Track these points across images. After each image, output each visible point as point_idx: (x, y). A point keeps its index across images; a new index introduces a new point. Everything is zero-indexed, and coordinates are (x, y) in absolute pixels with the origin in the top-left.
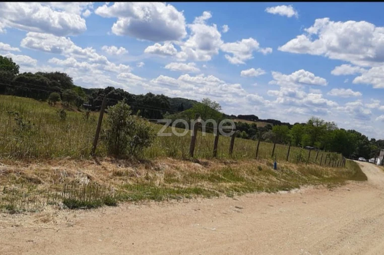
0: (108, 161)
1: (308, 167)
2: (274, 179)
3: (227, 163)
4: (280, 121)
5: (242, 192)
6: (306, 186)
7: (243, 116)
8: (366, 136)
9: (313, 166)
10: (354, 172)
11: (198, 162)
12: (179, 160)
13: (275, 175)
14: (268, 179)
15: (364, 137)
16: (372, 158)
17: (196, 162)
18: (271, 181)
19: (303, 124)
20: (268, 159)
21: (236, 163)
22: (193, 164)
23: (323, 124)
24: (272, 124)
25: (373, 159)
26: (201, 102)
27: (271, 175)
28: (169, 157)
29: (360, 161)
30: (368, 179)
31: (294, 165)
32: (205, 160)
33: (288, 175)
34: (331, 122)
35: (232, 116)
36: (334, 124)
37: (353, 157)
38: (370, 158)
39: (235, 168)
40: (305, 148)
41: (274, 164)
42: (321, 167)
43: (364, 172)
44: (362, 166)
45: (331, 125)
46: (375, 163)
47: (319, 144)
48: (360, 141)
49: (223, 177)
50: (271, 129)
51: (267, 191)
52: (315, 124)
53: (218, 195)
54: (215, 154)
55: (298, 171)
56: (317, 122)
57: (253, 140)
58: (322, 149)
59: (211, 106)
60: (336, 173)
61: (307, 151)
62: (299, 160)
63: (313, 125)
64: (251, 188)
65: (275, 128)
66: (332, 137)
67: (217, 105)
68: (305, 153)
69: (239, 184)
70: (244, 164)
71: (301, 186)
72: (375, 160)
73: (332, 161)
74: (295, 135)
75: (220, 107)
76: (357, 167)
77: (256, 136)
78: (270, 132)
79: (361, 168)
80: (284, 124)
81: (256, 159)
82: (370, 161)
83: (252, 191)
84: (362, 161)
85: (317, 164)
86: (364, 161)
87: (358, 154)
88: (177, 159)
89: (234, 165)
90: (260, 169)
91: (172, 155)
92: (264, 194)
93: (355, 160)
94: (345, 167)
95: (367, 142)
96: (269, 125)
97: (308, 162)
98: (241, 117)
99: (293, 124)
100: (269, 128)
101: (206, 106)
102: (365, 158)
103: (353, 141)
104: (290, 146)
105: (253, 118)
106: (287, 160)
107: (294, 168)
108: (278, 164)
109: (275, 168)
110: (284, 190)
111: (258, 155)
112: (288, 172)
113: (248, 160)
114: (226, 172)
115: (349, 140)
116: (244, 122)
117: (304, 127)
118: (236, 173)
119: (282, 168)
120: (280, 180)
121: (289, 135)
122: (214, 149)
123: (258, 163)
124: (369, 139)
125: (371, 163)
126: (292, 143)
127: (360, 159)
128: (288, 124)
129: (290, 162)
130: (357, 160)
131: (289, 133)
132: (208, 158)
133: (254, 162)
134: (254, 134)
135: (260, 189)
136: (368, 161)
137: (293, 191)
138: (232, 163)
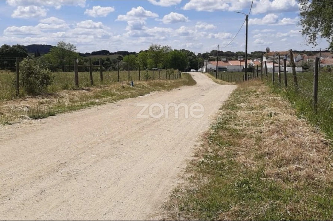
0: (30, 98)
1: (154, 82)
2: (134, 92)
3: (102, 87)
4: (127, 52)
5: (117, 100)
6: (153, 92)
7: (96, 52)
8: (193, 52)
9: (158, 81)
10: (187, 81)
11: (84, 89)
12: (71, 90)
13: (134, 89)
14: (130, 92)
15: (192, 53)
16: (199, 68)
17: (83, 90)
18: (132, 93)
19: (146, 51)
20: (127, 81)
21: (107, 86)
22: (80, 91)
23: (161, 49)
24: (121, 56)
25: (201, 69)
26: (57, 46)
27: (131, 90)
28: (64, 89)
29: (192, 72)
30: (197, 83)
31: (144, 82)
32: (87, 88)
33: (142, 88)
34: (166, 46)
35: (87, 53)
36: (169, 47)
37: (187, 70)
38: (198, 69)
39: (108, 89)
40: (151, 70)
41: (131, 83)
42: (163, 81)
43: (195, 80)
44: (193, 75)
45: (166, 48)
46: (202, 71)
47: (160, 65)
48: (189, 56)
49: (103, 96)
50: (122, 59)
51: (131, 98)
52: (155, 49)
53: (105, 103)
54: (92, 83)
55: (148, 85)
56: (156, 47)
57: (109, 71)
58: (164, 68)
59: (67, 48)
60: (174, 83)
61: (152, 72)
62: (147, 78)
63: (154, 51)
64: (121, 98)
65: (125, 58)
66: (170, 58)
67: (72, 46)
68: (151, 73)
69: (114, 97)
70: (113, 86)
71: (151, 93)
72: (202, 69)
73: (171, 76)
74: (142, 61)
75: (75, 47)
76: (190, 77)
77: (111, 67)
78: (122, 62)
79: (193, 77)
80: (131, 53)
81: (119, 82)
82: (199, 71)
83: (123, 99)
84: (193, 72)
85: (160, 79)
86: (195, 72)
87: (190, 67)
88: (70, 90)
89: (106, 88)
90: (123, 87)
91: (65, 88)
92: (130, 99)
93: (189, 72)
94: (181, 78)
95: (195, 57)
96: (120, 57)
97: (154, 79)
98: (94, 53)
99: (139, 52)
100: (120, 59)
101: (63, 49)
102: (195, 70)
103: (185, 58)
104: (139, 71)
105: (105, 52)
106: (139, 80)
107: (145, 84)
108: (134, 83)
109: (133, 85)
110: (141, 95)
111: (120, 79)
112: (142, 87)
113: (114, 84)
114: (104, 92)
115: (181, 58)
116: (98, 57)
117: (147, 53)
118: (110, 92)
119: (137, 85)
120: (137, 92)
121: (137, 62)
122: (91, 79)
123: (121, 84)
124: (196, 54)
125: (199, 72)
126: (141, 68)
127: (192, 70)
128: (134, 53)
129: (142, 80)
130: (190, 72)
131: (137, 60)
132: (88, 86)
133: (118, 84)
134: (109, 67)
135: (127, 97)
136: (197, 71)
137: (146, 95)
138: (105, 87)
